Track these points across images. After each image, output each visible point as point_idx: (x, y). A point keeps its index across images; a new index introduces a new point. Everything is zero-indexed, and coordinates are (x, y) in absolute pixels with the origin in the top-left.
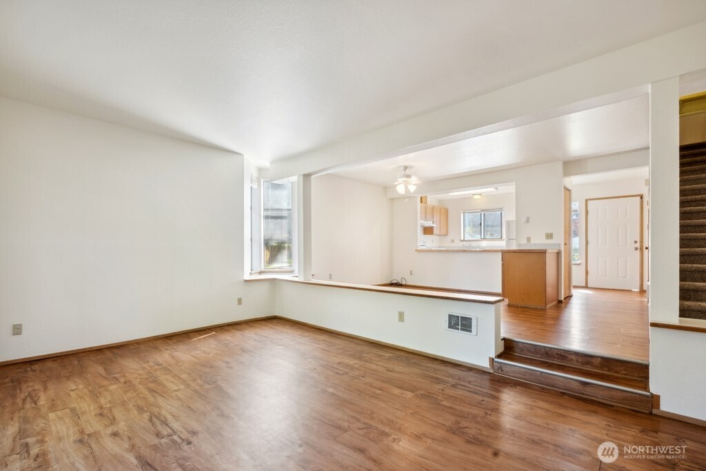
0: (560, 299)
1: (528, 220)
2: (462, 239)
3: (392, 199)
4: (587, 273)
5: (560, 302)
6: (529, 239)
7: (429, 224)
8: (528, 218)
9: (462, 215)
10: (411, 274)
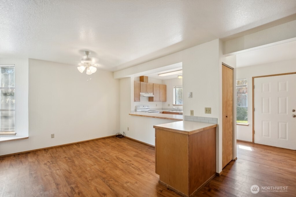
0: (217, 172)
1: (191, 95)
2: (174, 104)
3: (119, 80)
4: (254, 132)
5: (217, 175)
6: (192, 112)
7: (151, 95)
8: (191, 93)
9: (174, 89)
10: (128, 130)
